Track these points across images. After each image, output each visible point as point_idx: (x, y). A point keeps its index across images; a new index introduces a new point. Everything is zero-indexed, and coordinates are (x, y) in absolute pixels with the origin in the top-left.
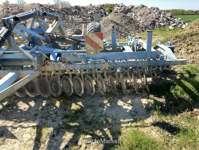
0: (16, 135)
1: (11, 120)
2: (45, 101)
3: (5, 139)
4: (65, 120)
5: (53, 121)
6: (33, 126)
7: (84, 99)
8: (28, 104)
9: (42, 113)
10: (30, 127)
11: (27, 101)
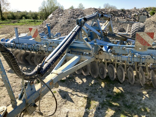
0: (74, 100)
1: (71, 89)
2: (94, 80)
3: (66, 101)
4: (108, 99)
5: (99, 97)
6: (85, 97)
7: (124, 85)
8: (82, 80)
9: (91, 89)
10: (83, 97)
11: (81, 77)
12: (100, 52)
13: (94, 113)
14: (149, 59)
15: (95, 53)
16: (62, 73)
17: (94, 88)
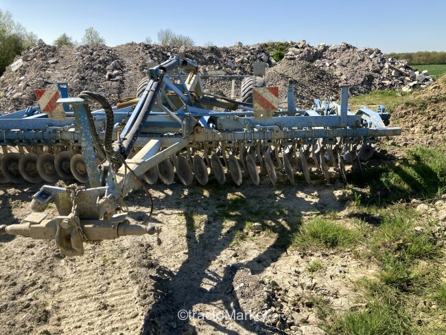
0: (160, 220)
1: (147, 207)
2: (187, 190)
5: (204, 209)
6: (179, 213)
8: (163, 192)
9: (187, 201)
10: (175, 214)
11: (160, 188)
12: (197, 130)
13: (202, 228)
14: (277, 131)
15: (188, 131)
16: (144, 162)
17: (192, 200)
